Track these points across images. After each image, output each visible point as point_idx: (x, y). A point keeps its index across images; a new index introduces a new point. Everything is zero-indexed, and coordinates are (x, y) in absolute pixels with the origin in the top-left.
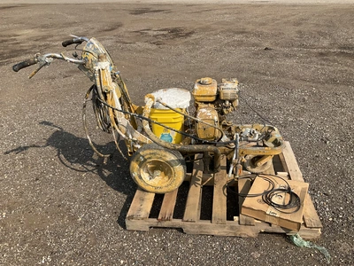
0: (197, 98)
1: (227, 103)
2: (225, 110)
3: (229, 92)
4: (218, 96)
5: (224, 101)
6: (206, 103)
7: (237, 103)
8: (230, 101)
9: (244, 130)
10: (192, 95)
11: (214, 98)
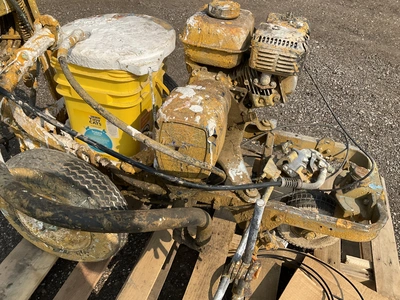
0: (191, 53)
1: (267, 80)
2: (256, 98)
3: (277, 50)
4: (245, 55)
5: (259, 74)
6: (213, 69)
7: (291, 85)
8: (276, 78)
9: (293, 157)
10: (179, 43)
11: (232, 61)
